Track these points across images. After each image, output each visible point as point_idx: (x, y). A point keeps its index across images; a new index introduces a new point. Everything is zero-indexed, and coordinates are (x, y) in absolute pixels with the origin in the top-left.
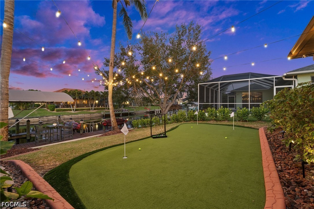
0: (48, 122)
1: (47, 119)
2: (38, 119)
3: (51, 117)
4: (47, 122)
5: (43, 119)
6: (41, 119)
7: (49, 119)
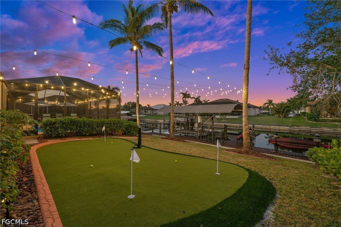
0: (300, 132)
1: (298, 129)
2: (288, 127)
3: (303, 128)
4: (298, 132)
5: (294, 128)
6: (292, 128)
7: (300, 130)
